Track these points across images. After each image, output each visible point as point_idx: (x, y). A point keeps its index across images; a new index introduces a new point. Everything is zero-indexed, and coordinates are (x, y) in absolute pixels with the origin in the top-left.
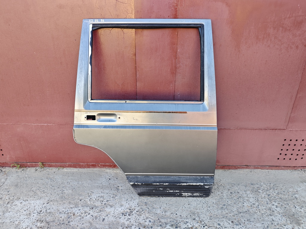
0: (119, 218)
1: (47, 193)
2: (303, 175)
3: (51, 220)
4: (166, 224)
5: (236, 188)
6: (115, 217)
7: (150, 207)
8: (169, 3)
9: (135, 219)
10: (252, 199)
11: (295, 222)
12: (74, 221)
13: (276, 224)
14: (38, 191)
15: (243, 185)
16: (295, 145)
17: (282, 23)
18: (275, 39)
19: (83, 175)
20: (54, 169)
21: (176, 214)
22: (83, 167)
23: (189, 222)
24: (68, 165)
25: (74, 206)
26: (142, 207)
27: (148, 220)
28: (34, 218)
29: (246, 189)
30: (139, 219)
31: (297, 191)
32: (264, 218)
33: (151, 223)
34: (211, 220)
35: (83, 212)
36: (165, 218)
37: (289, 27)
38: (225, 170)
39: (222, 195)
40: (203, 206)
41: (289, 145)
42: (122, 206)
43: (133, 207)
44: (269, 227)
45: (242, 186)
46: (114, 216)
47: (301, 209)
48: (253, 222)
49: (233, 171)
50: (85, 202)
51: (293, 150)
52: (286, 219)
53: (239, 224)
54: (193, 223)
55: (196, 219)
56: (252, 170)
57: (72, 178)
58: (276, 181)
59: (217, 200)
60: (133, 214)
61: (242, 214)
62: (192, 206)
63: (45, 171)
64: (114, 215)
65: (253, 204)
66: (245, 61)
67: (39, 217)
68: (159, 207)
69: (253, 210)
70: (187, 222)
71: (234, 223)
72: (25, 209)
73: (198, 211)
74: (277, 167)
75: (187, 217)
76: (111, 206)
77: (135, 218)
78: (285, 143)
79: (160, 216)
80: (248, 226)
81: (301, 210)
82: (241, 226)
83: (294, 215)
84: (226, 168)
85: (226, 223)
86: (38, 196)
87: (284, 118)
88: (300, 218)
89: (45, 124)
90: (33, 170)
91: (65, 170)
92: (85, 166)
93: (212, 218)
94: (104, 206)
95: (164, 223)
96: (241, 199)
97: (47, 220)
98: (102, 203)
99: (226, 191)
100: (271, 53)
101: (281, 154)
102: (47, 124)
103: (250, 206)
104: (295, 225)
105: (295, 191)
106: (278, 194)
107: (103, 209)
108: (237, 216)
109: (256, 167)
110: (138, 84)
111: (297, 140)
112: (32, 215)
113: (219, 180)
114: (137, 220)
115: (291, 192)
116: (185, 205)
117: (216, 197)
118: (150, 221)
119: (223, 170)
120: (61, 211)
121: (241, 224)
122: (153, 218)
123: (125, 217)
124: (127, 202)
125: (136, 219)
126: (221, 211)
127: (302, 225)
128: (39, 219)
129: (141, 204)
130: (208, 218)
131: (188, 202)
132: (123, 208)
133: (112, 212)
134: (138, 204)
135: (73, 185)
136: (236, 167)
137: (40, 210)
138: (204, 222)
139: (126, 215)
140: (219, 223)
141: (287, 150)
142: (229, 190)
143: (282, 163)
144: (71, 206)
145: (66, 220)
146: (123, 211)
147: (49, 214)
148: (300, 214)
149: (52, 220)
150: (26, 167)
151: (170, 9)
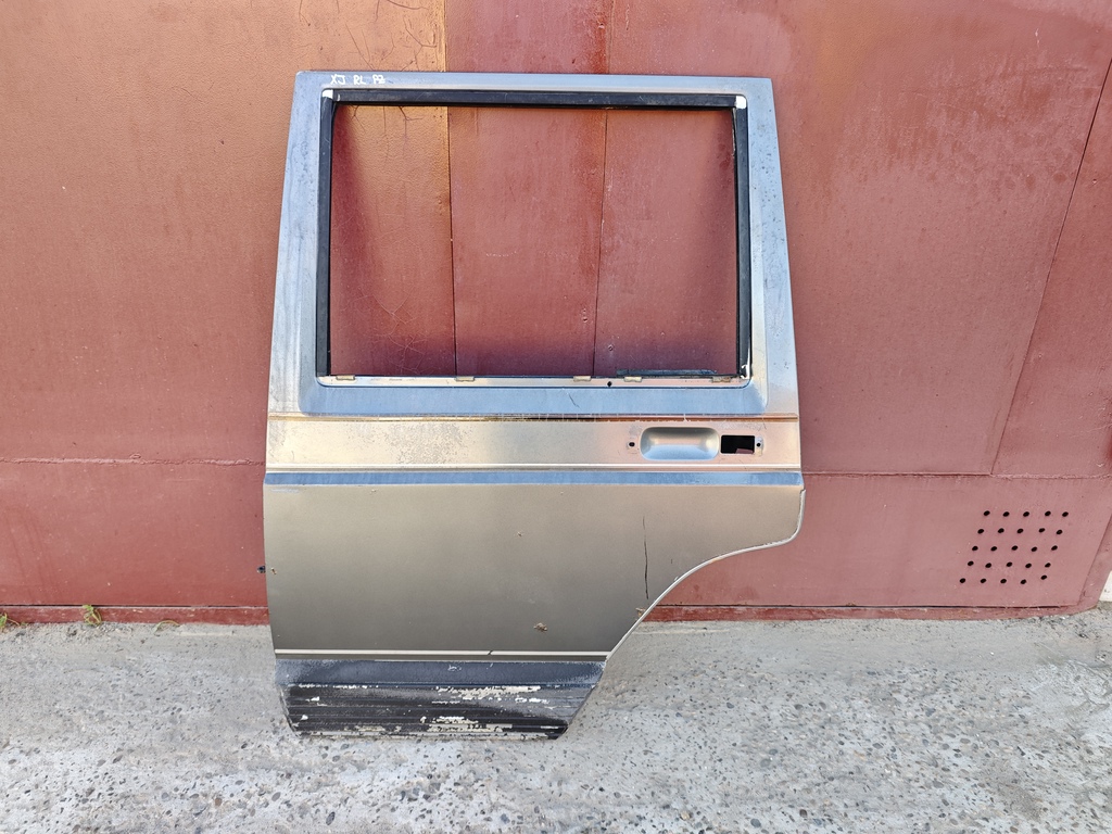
0: (388, 810)
1: (115, 719)
2: (1047, 639)
3: (130, 823)
4: (564, 826)
5: (814, 688)
6: (374, 805)
7: (503, 764)
8: (576, 9)
9: (447, 813)
10: (871, 725)
11: (1019, 807)
12: (218, 824)
13: (955, 816)
14: (79, 713)
15: (841, 678)
16: (1020, 531)
17: (978, 94)
18: (953, 151)
19: (252, 649)
20: (142, 630)
21: (601, 790)
22: (253, 620)
23: (649, 817)
24: (196, 613)
25: (218, 767)
26: (475, 765)
27: (495, 816)
28: (63, 818)
29: (849, 692)
30: (463, 812)
31: (1027, 697)
32: (913, 795)
33: (510, 825)
34: (727, 810)
35: (254, 789)
36: (560, 806)
37: (1002, 108)
38: (776, 622)
39: (764, 714)
40: (698, 758)
41: (1001, 531)
42: (399, 763)
43: (441, 769)
44: (932, 828)
45: (835, 679)
46: (371, 801)
47: (1041, 757)
48: (875, 810)
49: (803, 625)
50: (259, 753)
51: (1015, 548)
52: (990, 796)
53: (825, 818)
54: (662, 821)
55: (674, 806)
56: (872, 622)
57: (209, 661)
58: (953, 662)
59: (750, 735)
60: (441, 794)
61: (835, 782)
62: (657, 758)
63: (105, 638)
64: (372, 798)
65: (876, 745)
66: (848, 232)
67: (83, 814)
68: (536, 764)
69: (876, 766)
70: (640, 818)
71: (809, 815)
72: (28, 784)
73: (680, 775)
74: (958, 610)
75: (639, 798)
76: (360, 767)
77: (448, 807)
78: (986, 523)
79: (543, 798)
80: (858, 825)
81: (1040, 763)
82: (835, 827)
83: (1016, 781)
84: (777, 615)
85: (779, 816)
86: (81, 734)
87: (985, 437)
88: (1039, 792)
89: (107, 461)
90: (58, 632)
91: (185, 631)
92: (259, 618)
93: (729, 800)
94: (334, 766)
95: (557, 825)
96: (835, 727)
97: (114, 824)
98: (325, 756)
99: (779, 701)
100: (940, 201)
101: (971, 564)
102: (111, 461)
103: (863, 752)
104: (1021, 817)
105: (1021, 693)
106: (961, 706)
107: (330, 775)
108: (819, 791)
109: (885, 612)
110: (461, 310)
111: (1026, 514)
112: (56, 808)
113: (754, 661)
114: (457, 813)
115: (1006, 701)
116: (632, 755)
117: (745, 725)
118: (504, 819)
119: (767, 622)
120: (167, 788)
121: (835, 820)
122: (515, 806)
123: (412, 804)
124: (418, 750)
125: (454, 811)
126: (761, 774)
127: (1045, 817)
128: (82, 822)
129: (471, 755)
130: (718, 801)
131: (643, 743)
132: (403, 771)
133: (363, 786)
134: (459, 756)
135: (214, 690)
136: (812, 613)
137: (88, 785)
138: (701, 816)
139: (414, 796)
140: (757, 816)
141: (994, 549)
142: (790, 696)
143: (974, 594)
144: (208, 769)
145: (189, 822)
146: (405, 782)
147: (122, 802)
148: (1036, 777)
149: (133, 826)
150: (31, 623)
151: (579, 35)
